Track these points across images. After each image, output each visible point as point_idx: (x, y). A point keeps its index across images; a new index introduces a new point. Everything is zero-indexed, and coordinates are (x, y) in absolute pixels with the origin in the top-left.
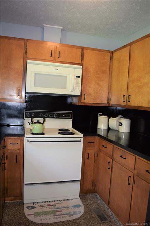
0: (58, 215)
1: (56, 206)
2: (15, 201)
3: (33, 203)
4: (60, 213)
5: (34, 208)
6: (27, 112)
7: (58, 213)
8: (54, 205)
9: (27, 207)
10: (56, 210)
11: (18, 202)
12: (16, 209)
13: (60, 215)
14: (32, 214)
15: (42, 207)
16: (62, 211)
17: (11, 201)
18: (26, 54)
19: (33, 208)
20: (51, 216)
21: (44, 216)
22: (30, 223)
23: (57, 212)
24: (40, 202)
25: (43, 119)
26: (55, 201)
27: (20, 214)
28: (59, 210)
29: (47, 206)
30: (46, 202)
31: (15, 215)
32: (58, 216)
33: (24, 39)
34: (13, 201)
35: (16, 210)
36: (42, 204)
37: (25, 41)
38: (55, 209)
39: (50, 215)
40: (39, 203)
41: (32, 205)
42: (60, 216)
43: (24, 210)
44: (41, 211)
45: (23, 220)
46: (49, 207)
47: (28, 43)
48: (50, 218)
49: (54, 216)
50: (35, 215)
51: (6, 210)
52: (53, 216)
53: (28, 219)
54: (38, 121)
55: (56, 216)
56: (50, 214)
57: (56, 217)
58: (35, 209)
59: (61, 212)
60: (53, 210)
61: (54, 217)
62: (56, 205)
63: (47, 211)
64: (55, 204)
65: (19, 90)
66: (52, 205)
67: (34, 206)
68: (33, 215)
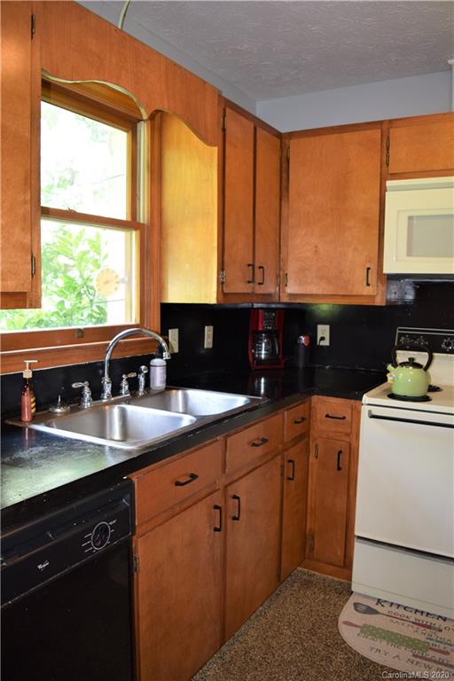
0: (426, 659)
1: (440, 634)
2: (336, 579)
3: (379, 601)
4: (438, 656)
5: (371, 613)
6: (404, 335)
7: (431, 654)
8: (435, 629)
9: (356, 605)
10: (431, 642)
11: (341, 583)
12: (327, 597)
13: (435, 661)
14: (357, 623)
15: (395, 620)
16: (448, 653)
17: (325, 576)
18: (388, 164)
19: (370, 611)
20: (406, 653)
21: (385, 642)
22: (337, 643)
23: (431, 649)
24: (399, 606)
25: (427, 354)
26: (445, 619)
27: (327, 613)
28: (442, 646)
29: (413, 623)
30: (417, 610)
31: (314, 609)
32: (424, 662)
33: (381, 123)
34: (330, 577)
35: (324, 599)
36: (401, 611)
37: (385, 127)
38: (432, 640)
39: (403, 648)
40: (394, 608)
41: (373, 605)
42: (431, 664)
43: (343, 607)
44: (387, 629)
45: (327, 628)
46: (416, 626)
47: (391, 130)
48: (398, 656)
49: (414, 655)
50: (362, 631)
51: (302, 592)
52: (411, 654)
53: (339, 633)
54: (411, 360)
55: (421, 658)
56: (408, 646)
57: (418, 660)
58: (373, 616)
59: (443, 657)
60: (423, 638)
61: (413, 658)
62: (440, 631)
63: (403, 634)
64: (442, 627)
65: (368, 269)
66: (429, 627)
67: (378, 608)
68: (359, 630)
